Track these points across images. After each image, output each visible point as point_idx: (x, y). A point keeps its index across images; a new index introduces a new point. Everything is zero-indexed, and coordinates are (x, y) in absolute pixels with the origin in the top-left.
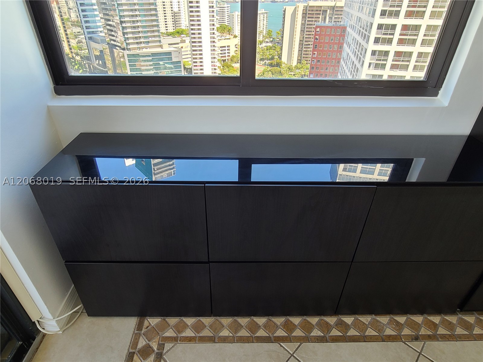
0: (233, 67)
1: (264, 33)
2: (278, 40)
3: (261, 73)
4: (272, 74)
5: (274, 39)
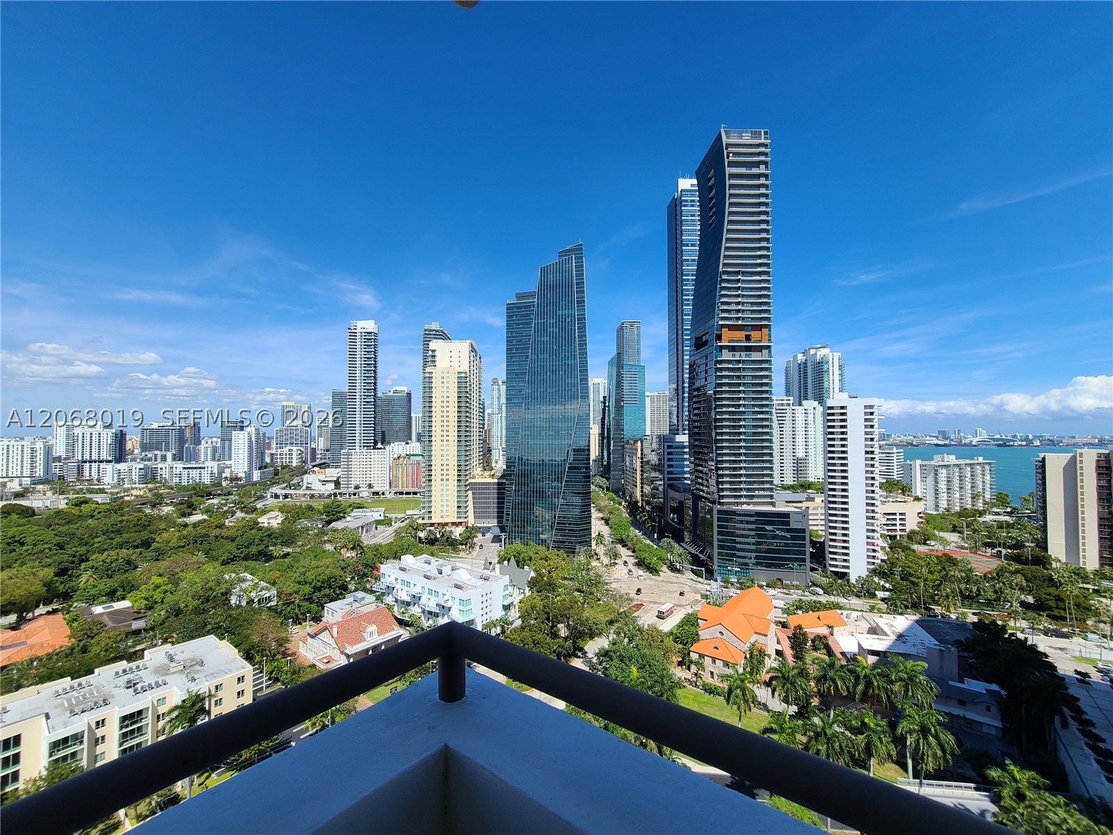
0: (914, 551)
1: (988, 496)
2: (1028, 511)
3: (989, 572)
4: (1026, 580)
5: (1015, 509)
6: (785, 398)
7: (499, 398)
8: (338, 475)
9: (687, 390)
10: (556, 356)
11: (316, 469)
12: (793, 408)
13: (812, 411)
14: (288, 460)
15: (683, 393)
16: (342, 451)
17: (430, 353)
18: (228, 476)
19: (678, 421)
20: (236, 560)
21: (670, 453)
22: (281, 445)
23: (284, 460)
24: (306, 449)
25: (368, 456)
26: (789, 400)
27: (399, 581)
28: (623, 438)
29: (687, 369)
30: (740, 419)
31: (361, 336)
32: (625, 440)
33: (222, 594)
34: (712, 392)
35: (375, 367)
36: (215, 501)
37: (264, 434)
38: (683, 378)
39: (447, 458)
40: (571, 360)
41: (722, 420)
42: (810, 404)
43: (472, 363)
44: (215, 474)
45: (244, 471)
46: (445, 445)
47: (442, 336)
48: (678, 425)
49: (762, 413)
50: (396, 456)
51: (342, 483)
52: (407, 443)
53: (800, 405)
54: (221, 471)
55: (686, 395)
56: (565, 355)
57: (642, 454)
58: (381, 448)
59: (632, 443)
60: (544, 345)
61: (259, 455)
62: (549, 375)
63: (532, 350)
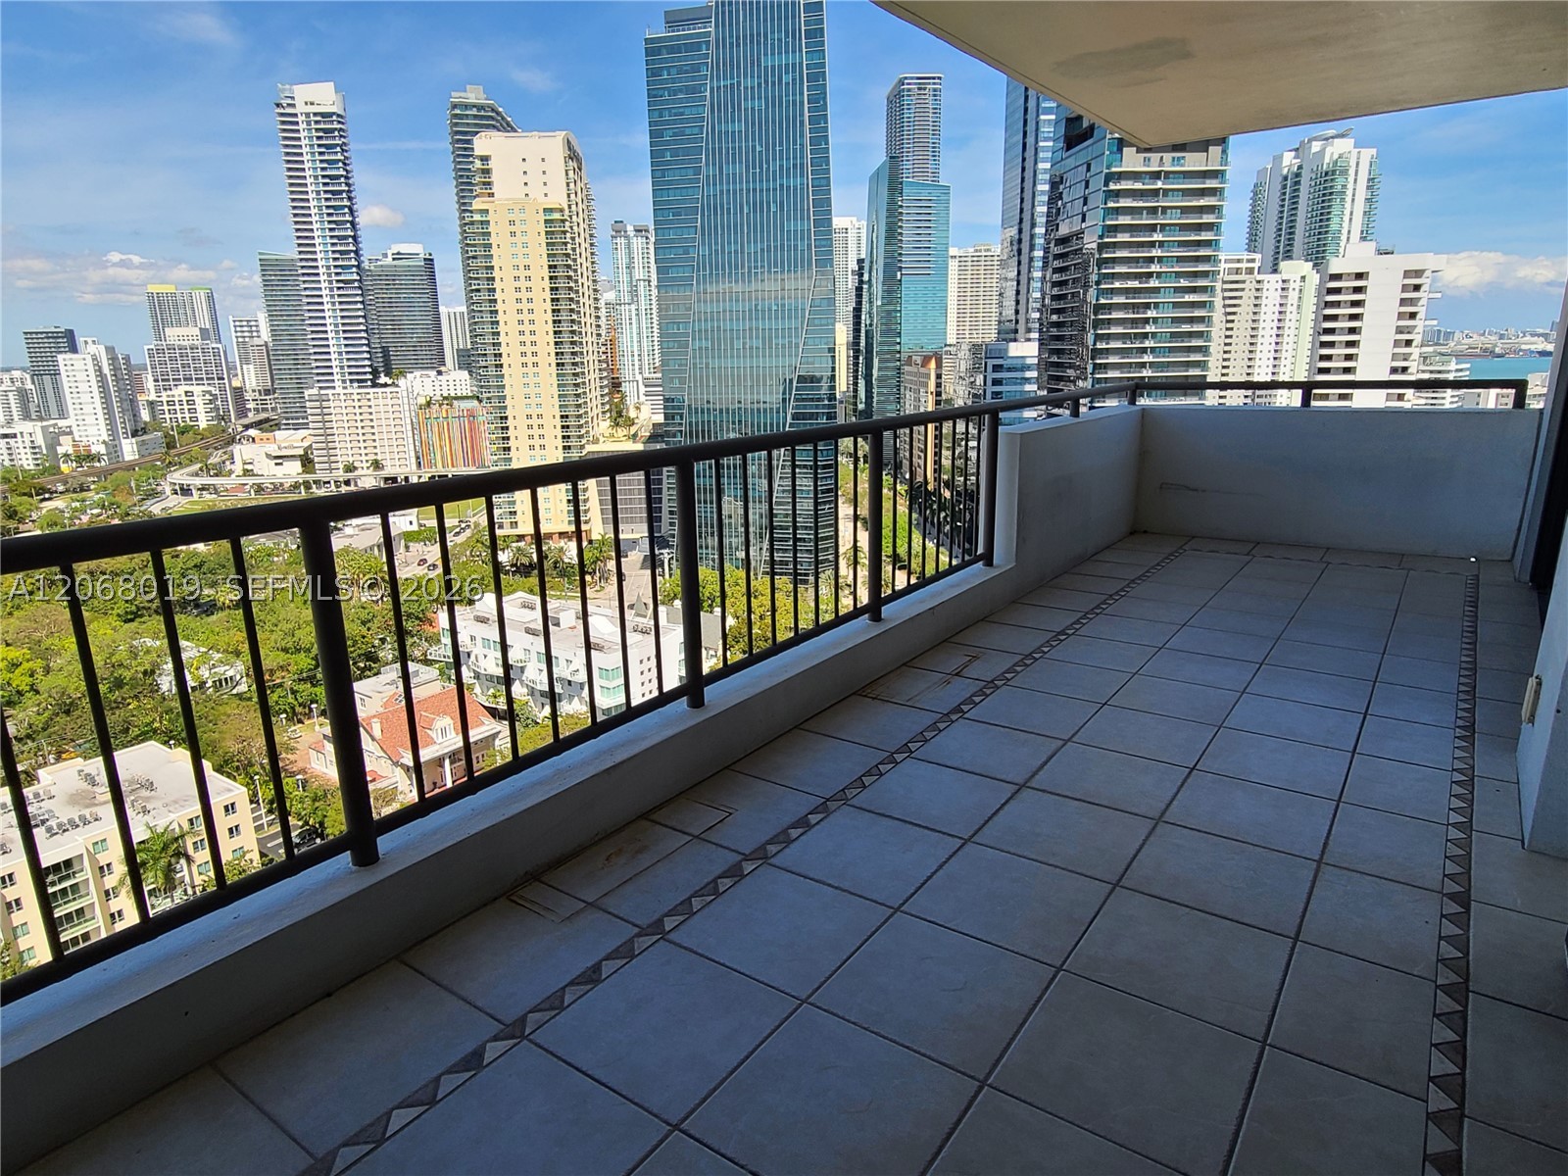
6: (1245, 256)
7: (630, 267)
8: (306, 444)
9: (1040, 241)
10: (761, 168)
11: (252, 432)
12: (1259, 278)
13: (1298, 283)
14: (187, 415)
15: (1032, 248)
16: (307, 393)
17: (478, 164)
18: (71, 451)
19: (1017, 312)
20: (142, 616)
21: (996, 382)
22: (164, 382)
23: (179, 416)
24: (222, 389)
25: (364, 402)
26: (1253, 261)
27: (479, 641)
28: (899, 352)
29: (1043, 192)
30: (1147, 306)
31: (309, 123)
32: (904, 356)
33: (145, 673)
34: (1094, 245)
35: (350, 199)
36: (58, 503)
37: (127, 359)
38: (1033, 214)
39: (539, 401)
40: (795, 177)
41: (1110, 307)
42: (1297, 269)
43: (572, 185)
44: (39, 447)
45: (101, 440)
46: (531, 375)
47: (493, 120)
48: (1017, 322)
49: (1194, 290)
50: (422, 401)
51: (316, 460)
52: (440, 373)
53: (1275, 271)
54: (53, 442)
55: (1039, 253)
56: (781, 166)
57: (939, 385)
58: (385, 385)
59: (919, 362)
60: (733, 142)
61: (127, 405)
62: (748, 214)
63: (707, 156)
